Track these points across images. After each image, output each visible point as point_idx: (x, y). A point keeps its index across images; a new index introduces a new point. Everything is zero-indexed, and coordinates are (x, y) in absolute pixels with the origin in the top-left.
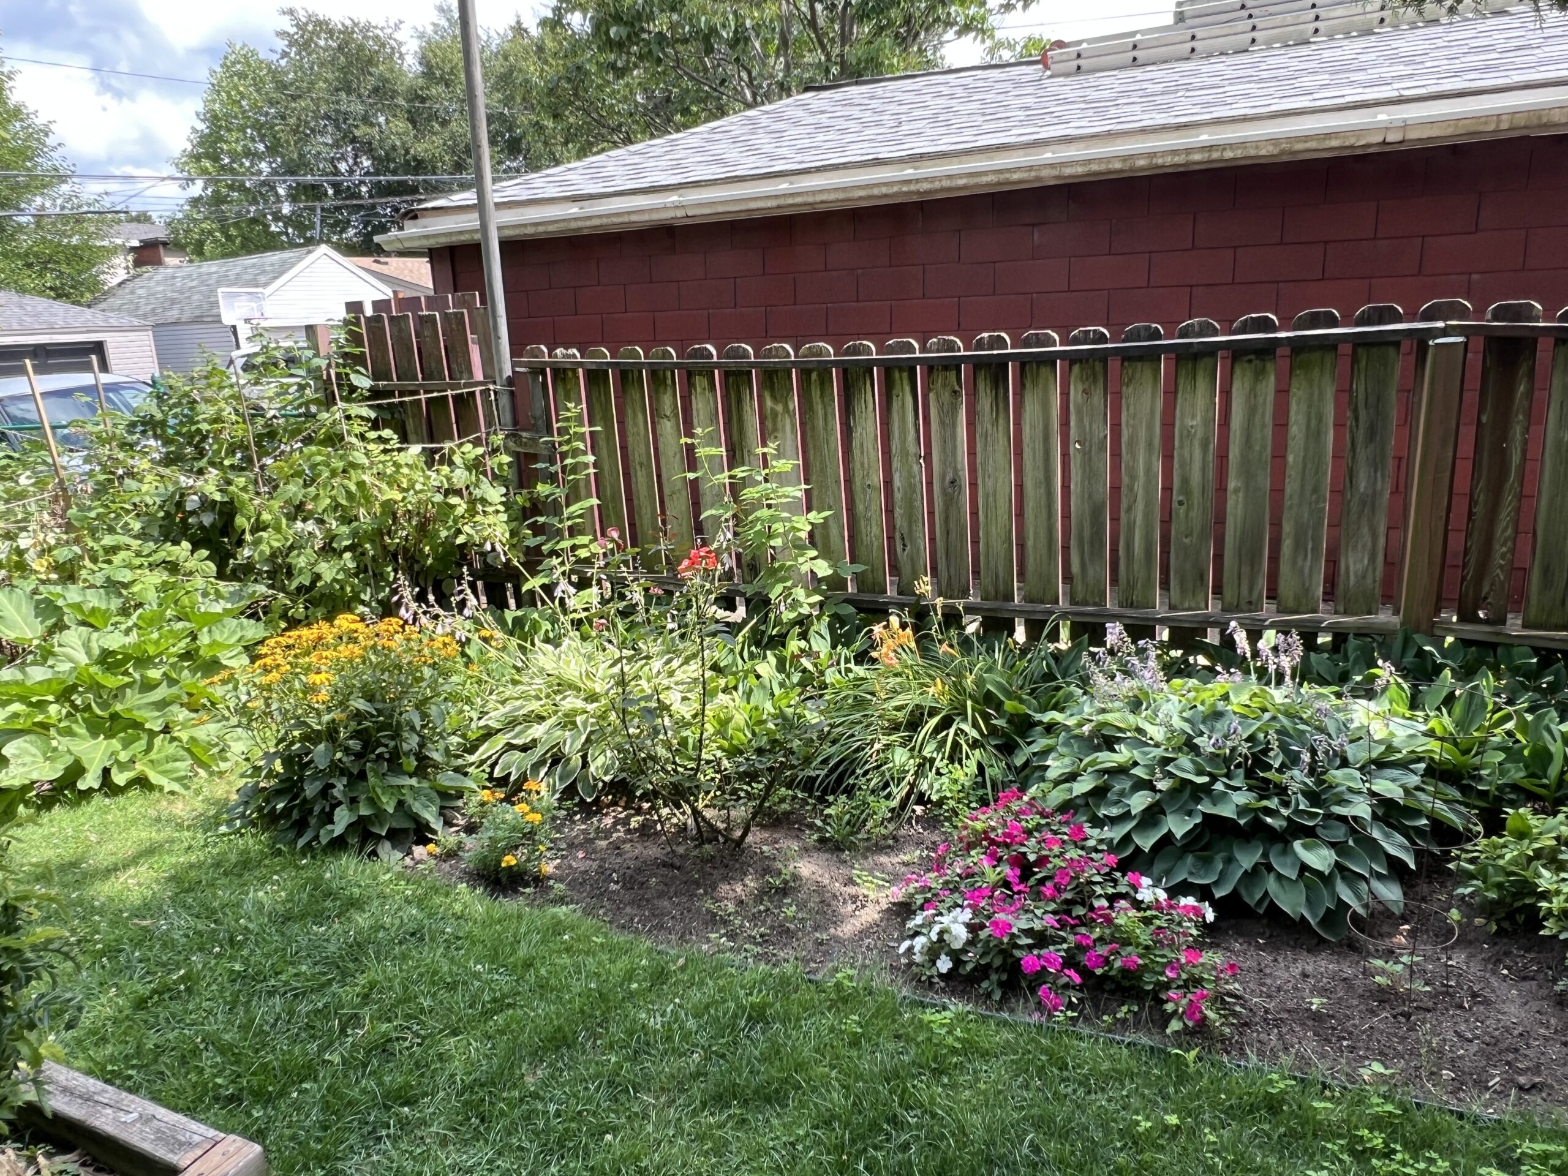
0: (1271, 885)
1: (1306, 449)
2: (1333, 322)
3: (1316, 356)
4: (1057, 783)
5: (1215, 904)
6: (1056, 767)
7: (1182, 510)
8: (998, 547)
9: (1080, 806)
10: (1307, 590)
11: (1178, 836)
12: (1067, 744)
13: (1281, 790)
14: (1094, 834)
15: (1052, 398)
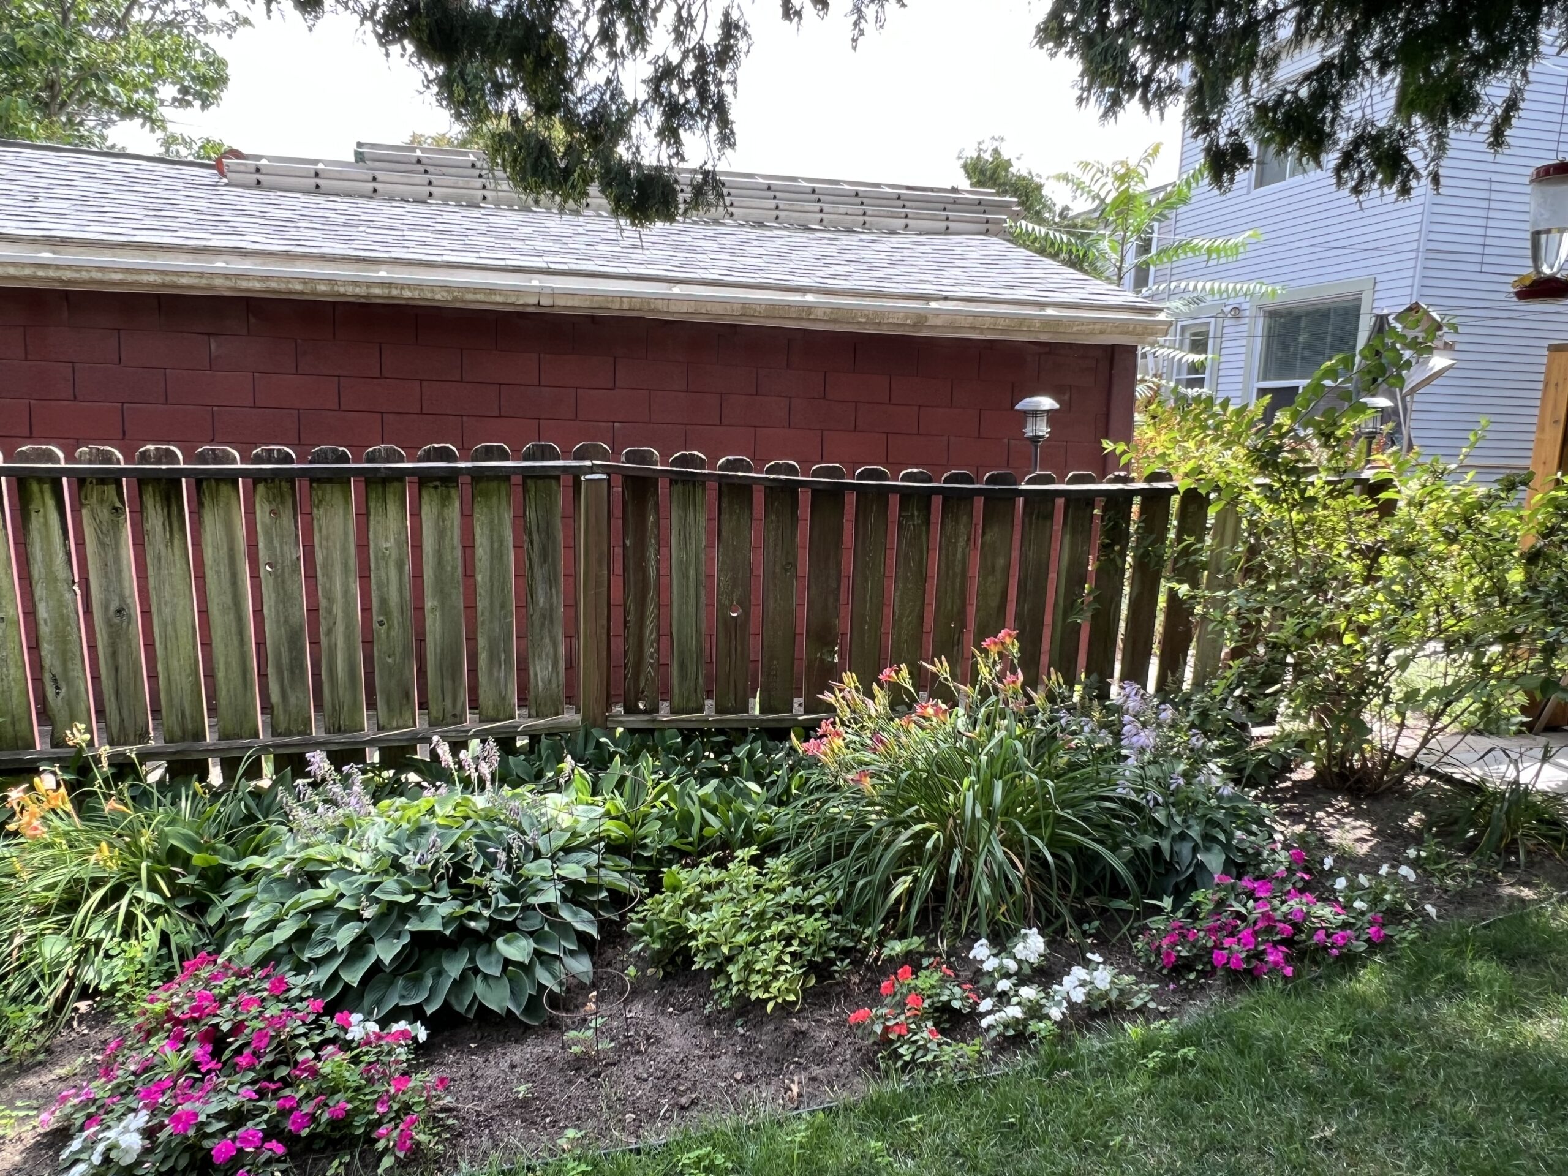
0: (479, 987)
1: (492, 569)
2: (505, 457)
3: (494, 485)
4: (256, 935)
5: (427, 1022)
6: (254, 918)
7: (383, 629)
8: (183, 682)
9: (283, 955)
10: (504, 699)
11: (387, 963)
12: (267, 889)
13: (483, 893)
14: (297, 982)
15: (236, 520)
